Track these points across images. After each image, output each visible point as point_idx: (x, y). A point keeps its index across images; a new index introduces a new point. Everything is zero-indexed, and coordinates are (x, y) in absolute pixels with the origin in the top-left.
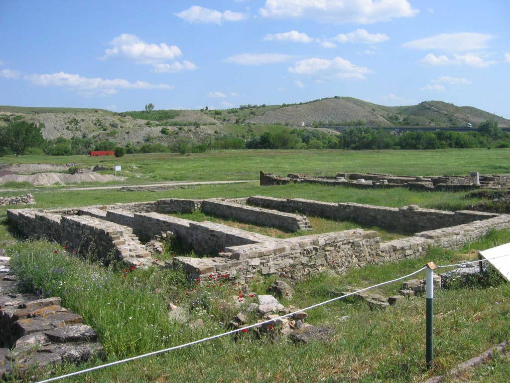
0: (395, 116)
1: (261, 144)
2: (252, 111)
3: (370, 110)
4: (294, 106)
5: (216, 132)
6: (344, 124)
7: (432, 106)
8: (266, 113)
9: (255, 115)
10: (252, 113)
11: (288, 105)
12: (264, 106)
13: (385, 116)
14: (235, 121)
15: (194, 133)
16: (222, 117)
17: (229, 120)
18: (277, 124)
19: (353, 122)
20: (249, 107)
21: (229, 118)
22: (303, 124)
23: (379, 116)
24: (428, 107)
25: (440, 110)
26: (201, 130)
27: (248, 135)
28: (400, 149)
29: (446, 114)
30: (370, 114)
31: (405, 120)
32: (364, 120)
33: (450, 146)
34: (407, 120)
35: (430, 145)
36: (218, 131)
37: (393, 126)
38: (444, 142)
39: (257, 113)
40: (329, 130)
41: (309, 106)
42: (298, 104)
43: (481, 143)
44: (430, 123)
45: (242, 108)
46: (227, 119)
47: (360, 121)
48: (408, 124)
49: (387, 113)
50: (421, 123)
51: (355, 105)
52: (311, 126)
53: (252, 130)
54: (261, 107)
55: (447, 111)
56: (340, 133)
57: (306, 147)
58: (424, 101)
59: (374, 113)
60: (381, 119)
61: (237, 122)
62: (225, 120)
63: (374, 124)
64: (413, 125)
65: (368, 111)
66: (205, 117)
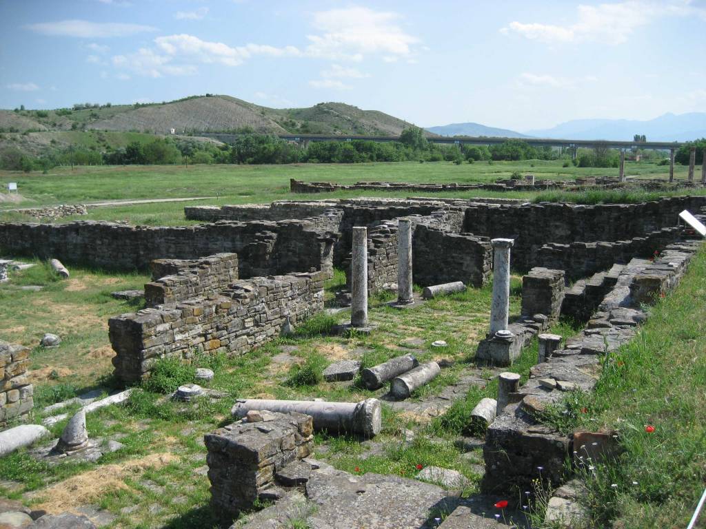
0: (291, 121)
1: (129, 158)
2: (93, 113)
3: (259, 112)
4: (156, 107)
5: (53, 142)
6: (226, 130)
7: (332, 109)
8: (117, 116)
9: (98, 118)
10: (94, 116)
11: (143, 106)
12: (109, 106)
13: (279, 121)
14: (70, 127)
15: (21, 143)
16: (50, 120)
17: (61, 125)
18: (134, 131)
19: (239, 129)
20: (88, 106)
21: (60, 122)
22: (173, 131)
23: (272, 122)
24: (326, 110)
25: (343, 114)
26: (32, 139)
27: (99, 147)
28: (318, 163)
29: (349, 120)
30: (259, 119)
31: (303, 126)
32: (253, 127)
33: (371, 159)
34: (306, 127)
35: (348, 159)
36: (56, 139)
37: (290, 134)
38: (364, 154)
39: (101, 116)
40: (209, 140)
41: (175, 107)
42: (160, 104)
43: (407, 155)
44: (335, 131)
45: (77, 108)
46: (58, 124)
47: (247, 127)
48: (307, 131)
49: (280, 117)
50: (323, 131)
51: (239, 107)
52: (183, 135)
53: (103, 139)
54: (104, 107)
55: (351, 115)
56: (223, 144)
57: (191, 161)
58: (320, 102)
59: (265, 117)
60: (274, 125)
61: (74, 127)
62: (55, 125)
63: (267, 132)
64: (314, 133)
65: (257, 115)
66: (24, 120)
